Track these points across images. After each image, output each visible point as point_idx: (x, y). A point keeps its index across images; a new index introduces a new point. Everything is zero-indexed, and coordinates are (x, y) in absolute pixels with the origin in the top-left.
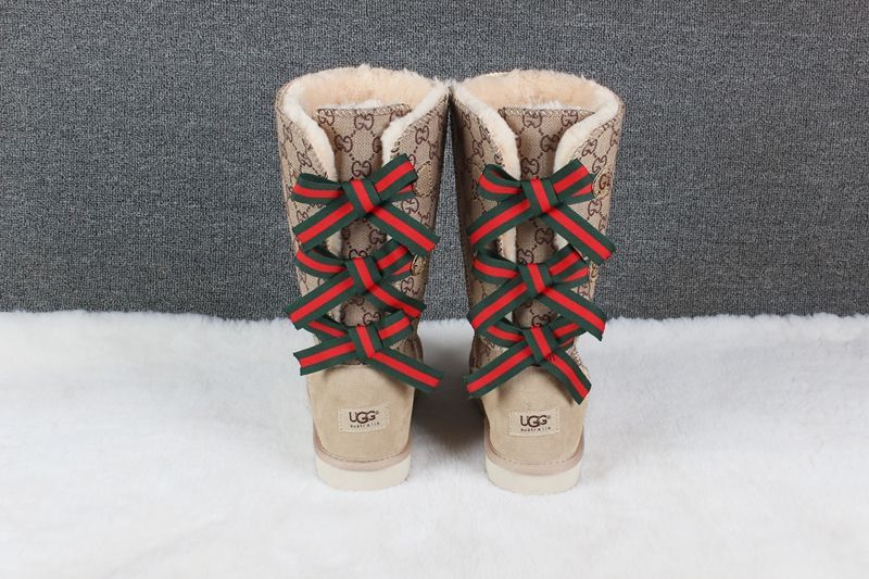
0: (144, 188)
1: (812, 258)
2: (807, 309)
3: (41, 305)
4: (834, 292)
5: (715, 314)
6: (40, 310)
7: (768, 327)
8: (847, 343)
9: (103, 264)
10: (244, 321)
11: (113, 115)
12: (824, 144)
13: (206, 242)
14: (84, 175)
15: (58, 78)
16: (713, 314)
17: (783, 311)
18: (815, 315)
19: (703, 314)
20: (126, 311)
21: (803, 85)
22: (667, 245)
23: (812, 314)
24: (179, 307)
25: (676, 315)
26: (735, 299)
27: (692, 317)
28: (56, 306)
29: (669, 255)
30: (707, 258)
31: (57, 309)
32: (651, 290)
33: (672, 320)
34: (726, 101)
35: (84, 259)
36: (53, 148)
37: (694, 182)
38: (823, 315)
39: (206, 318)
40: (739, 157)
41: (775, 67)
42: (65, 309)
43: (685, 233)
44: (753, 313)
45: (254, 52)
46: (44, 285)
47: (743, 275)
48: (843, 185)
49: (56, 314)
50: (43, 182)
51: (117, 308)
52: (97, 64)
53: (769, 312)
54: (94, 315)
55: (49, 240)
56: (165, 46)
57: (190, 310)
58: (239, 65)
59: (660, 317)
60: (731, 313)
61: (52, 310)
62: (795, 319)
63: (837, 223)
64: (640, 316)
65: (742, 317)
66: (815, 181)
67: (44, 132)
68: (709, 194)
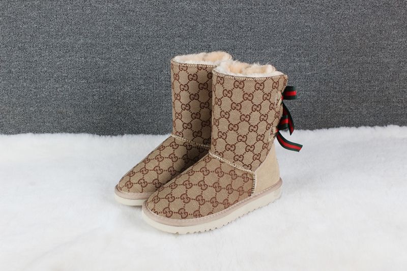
0: (59, 73)
1: (386, 98)
2: (384, 123)
3: (10, 131)
4: (397, 115)
5: (339, 127)
6: (10, 133)
7: (365, 133)
8: (404, 139)
9: (41, 111)
10: (109, 136)
11: (43, 38)
12: (390, 42)
13: (90, 99)
14: (30, 68)
15: (16, 21)
16: (338, 126)
17: (372, 125)
18: (388, 126)
19: (333, 127)
20: (52, 133)
21: (379, 13)
22: (314, 94)
23: (386, 126)
24: (79, 130)
25: (320, 128)
26: (348, 119)
27: (328, 129)
28: (18, 131)
29: (316, 98)
30: (335, 99)
31: (19, 133)
32: (307, 116)
33: (318, 130)
34: (341, 22)
35: (31, 109)
36: (14, 55)
37: (327, 63)
38: (392, 126)
39: (91, 135)
40: (348, 50)
41: (364, 5)
42: (23, 133)
43: (323, 88)
44: (357, 125)
45: (110, 5)
46: (12, 122)
47: (352, 107)
48: (400, 62)
49: (18, 135)
50: (10, 72)
51: (48, 132)
52: (35, 14)
53: (365, 125)
54: (37, 135)
55: (14, 100)
56: (67, 4)
57: (83, 132)
58: (103, 12)
59: (312, 129)
60: (346, 126)
61: (16, 134)
62: (378, 128)
63: (397, 81)
64: (302, 129)
65: (352, 128)
66: (386, 61)
67: (10, 48)
68: (334, 68)
